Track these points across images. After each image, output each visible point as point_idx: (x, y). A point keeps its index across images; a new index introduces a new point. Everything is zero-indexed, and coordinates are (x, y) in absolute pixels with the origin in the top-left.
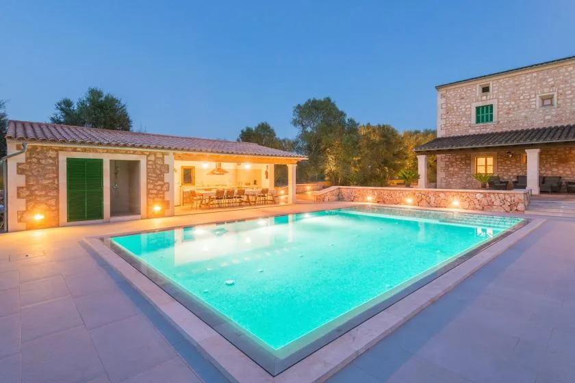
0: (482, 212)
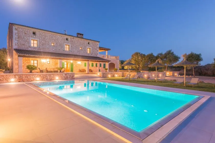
0: (65, 80)
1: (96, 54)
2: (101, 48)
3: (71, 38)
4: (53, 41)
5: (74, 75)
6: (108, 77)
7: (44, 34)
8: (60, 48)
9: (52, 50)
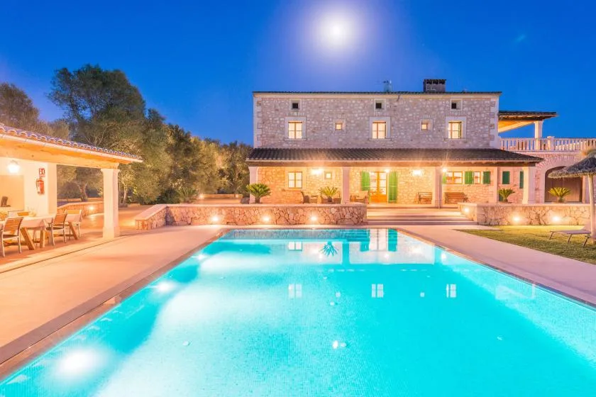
0: (336, 226)
1: (484, 138)
2: (505, 115)
3: (390, 100)
4: (340, 116)
5: (365, 213)
6: (509, 224)
7: (316, 103)
8: (356, 135)
9: (336, 143)
